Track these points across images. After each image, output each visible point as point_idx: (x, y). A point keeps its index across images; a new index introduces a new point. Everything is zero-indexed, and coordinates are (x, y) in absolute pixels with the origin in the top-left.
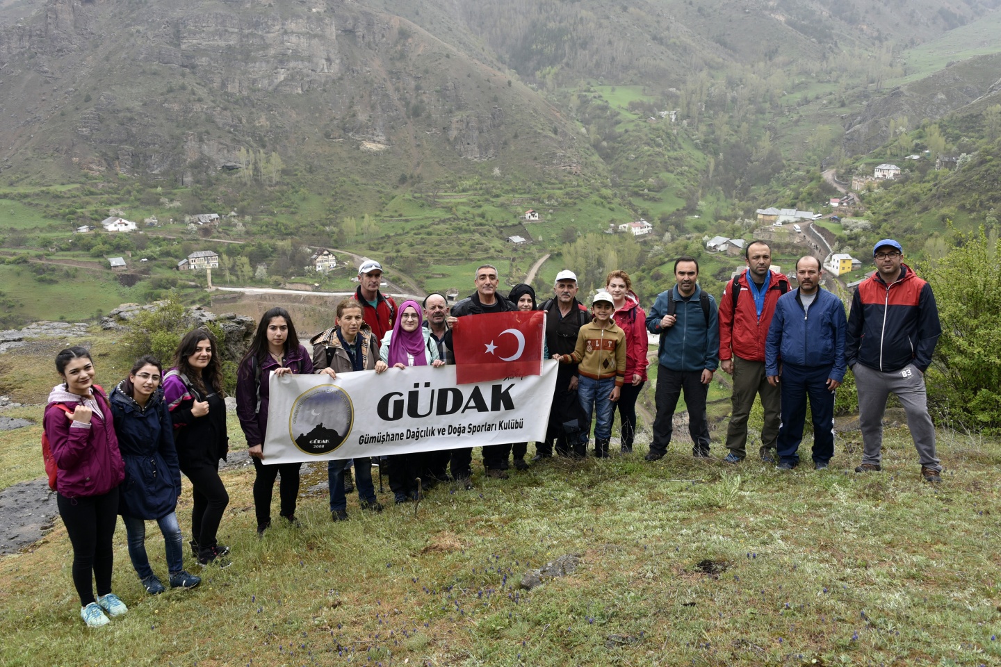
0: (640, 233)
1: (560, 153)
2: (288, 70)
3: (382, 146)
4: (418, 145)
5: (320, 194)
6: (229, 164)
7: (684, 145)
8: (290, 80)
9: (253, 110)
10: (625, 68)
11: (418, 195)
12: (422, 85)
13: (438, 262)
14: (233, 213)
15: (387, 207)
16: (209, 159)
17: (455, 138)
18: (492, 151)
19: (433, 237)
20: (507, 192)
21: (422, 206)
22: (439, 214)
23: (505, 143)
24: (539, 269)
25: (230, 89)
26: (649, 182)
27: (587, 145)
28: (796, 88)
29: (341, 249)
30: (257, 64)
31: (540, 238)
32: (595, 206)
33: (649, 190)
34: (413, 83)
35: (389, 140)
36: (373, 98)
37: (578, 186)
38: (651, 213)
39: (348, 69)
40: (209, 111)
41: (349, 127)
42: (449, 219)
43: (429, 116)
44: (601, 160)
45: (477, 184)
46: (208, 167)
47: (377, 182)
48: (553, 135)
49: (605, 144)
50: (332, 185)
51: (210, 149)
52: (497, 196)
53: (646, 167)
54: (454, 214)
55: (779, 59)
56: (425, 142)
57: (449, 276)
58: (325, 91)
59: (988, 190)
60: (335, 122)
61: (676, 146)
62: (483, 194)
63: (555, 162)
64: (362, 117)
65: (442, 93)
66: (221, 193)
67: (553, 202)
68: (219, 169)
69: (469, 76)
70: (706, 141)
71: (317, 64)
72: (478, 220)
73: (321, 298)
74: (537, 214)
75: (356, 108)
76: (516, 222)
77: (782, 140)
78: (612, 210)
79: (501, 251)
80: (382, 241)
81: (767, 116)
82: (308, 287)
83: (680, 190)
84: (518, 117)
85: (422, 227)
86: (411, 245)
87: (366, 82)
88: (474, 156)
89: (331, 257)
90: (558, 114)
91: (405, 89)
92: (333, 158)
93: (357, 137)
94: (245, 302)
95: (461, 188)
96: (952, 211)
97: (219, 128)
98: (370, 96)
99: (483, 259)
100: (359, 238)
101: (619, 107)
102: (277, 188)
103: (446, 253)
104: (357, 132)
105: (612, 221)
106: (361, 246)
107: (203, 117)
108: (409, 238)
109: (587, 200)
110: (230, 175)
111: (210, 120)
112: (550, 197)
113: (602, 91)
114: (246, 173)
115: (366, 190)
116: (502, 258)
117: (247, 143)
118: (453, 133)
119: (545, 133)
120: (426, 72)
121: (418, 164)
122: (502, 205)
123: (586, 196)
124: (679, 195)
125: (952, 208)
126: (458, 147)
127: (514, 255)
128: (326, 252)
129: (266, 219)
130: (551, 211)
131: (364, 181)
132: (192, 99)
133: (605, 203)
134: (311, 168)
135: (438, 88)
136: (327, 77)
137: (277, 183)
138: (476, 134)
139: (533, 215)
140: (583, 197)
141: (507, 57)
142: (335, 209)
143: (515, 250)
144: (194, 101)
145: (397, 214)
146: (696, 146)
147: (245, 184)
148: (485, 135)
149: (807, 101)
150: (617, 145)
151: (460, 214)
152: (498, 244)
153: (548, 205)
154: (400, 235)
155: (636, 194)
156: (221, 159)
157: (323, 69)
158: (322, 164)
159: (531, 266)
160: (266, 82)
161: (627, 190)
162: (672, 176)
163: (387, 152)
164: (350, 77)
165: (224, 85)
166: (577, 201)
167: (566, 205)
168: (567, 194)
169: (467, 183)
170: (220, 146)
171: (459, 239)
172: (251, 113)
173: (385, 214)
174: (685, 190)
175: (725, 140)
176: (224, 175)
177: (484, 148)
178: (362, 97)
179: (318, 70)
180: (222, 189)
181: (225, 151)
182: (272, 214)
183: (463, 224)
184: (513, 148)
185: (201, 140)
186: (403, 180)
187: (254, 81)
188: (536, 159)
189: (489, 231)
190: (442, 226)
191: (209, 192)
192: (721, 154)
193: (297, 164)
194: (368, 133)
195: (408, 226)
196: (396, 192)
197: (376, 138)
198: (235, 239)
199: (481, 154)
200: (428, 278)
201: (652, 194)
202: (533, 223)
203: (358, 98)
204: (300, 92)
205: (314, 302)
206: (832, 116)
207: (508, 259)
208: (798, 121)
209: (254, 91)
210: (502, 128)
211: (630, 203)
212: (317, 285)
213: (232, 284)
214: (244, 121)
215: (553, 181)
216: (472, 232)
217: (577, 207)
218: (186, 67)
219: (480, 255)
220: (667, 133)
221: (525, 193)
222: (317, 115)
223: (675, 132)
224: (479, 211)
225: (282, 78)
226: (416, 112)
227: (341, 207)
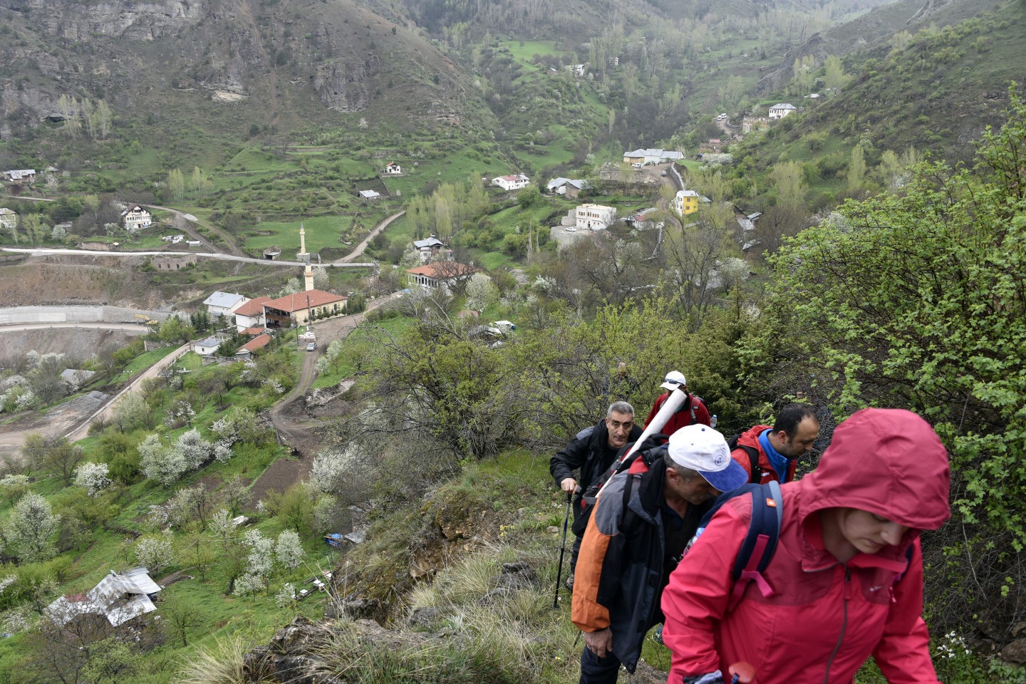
0: (515, 188)
1: (436, 102)
2: (137, 13)
3: (238, 97)
4: (279, 95)
5: (157, 148)
6: (53, 115)
7: (586, 99)
8: (139, 25)
9: (92, 57)
10: (539, 23)
11: (267, 147)
12: (293, 31)
13: (269, 218)
14: (51, 168)
15: (232, 161)
16: (30, 109)
17: (321, 87)
18: (361, 101)
19: (273, 191)
20: (373, 144)
21: (270, 159)
22: (287, 167)
23: (378, 93)
24: (388, 226)
25: (67, 34)
26: (537, 135)
27: (478, 98)
28: (722, 45)
29: (166, 206)
30: (99, 6)
31: (398, 193)
32: (467, 159)
33: (536, 143)
34: (283, 29)
35: (246, 89)
36: (233, 44)
37: (452, 137)
38: (534, 166)
39: (209, 15)
40: (33, 57)
41: (203, 76)
42: (296, 173)
43: (294, 64)
44: (491, 113)
45: (340, 136)
46: (29, 119)
47: (225, 135)
48: (433, 84)
49: (498, 96)
50: (172, 138)
51: (31, 98)
52: (358, 149)
53: (536, 119)
54: (303, 167)
55: (708, 17)
56: (287, 92)
57: (277, 233)
58: (179, 37)
59: (867, 110)
60: (186, 70)
61: (576, 99)
62: (344, 147)
63: (429, 112)
64: (216, 65)
65: (313, 40)
66: (42, 147)
67: (419, 153)
68: (42, 120)
69: (346, 22)
70: (611, 95)
71: (172, 8)
72: (330, 173)
73: (115, 258)
74: (399, 167)
75: (211, 55)
76: (372, 175)
77: (696, 95)
78: (488, 163)
79: (347, 207)
80: (215, 197)
81: (685, 71)
82: (105, 247)
83: (570, 143)
84: (397, 65)
85: (263, 181)
86: (246, 201)
87: (227, 28)
88: (341, 106)
89: (144, 213)
90: (451, 67)
91: (272, 35)
92: (178, 109)
93: (209, 86)
94: (28, 263)
95: (319, 140)
96: (822, 136)
97: (43, 76)
98: (230, 42)
99: (321, 215)
100: (189, 195)
101: (523, 60)
102: (108, 141)
103: (281, 209)
104: (210, 81)
105: (485, 175)
106: (188, 202)
107: (26, 62)
108: (245, 194)
109: (460, 152)
110: (53, 127)
111: (34, 66)
112: (416, 150)
113: (510, 46)
114: (72, 125)
115: (210, 142)
116: (346, 214)
117: (80, 92)
118: (319, 82)
119: (422, 82)
120: (298, 17)
121: (275, 115)
122: (361, 158)
123: (460, 148)
124: (569, 148)
125: (824, 133)
126: (324, 97)
127: (362, 211)
128: (137, 208)
129: (90, 174)
130: (416, 164)
131: (211, 133)
132: (14, 43)
133: (480, 155)
134: (149, 119)
135: (309, 34)
136: (184, 22)
137: (108, 136)
138: (344, 82)
139: (395, 169)
140: (454, 149)
141: (418, 14)
142: (170, 163)
143: (365, 205)
144: (17, 45)
145: (239, 168)
146: (600, 100)
147: (71, 138)
148: (356, 83)
149: (730, 57)
150: (511, 98)
151: (310, 168)
152: (345, 198)
153: (414, 158)
154: (238, 190)
155: (521, 148)
156: (44, 111)
157: (179, 14)
158: (164, 115)
159: (379, 223)
160: (111, 27)
161: (512, 143)
162: (562, 128)
163: (242, 103)
164: (211, 23)
165: (60, 30)
166: (447, 153)
167: (434, 157)
168: (438, 145)
169: (326, 136)
170: (42, 95)
171: (301, 193)
172: (90, 60)
173: (228, 168)
174: (574, 143)
175: (634, 94)
176: (48, 128)
177: (353, 98)
178: (220, 43)
179: (174, 15)
180: (44, 142)
181: (48, 101)
182: (96, 169)
183: (309, 178)
184: (386, 98)
185: (20, 88)
186: (254, 131)
187: (96, 26)
188: (408, 109)
189: (339, 186)
190: (287, 180)
191: (29, 146)
192: (626, 108)
193: (136, 116)
194: (220, 81)
195: (247, 181)
196: (246, 145)
197: (229, 87)
198: (47, 197)
199: (350, 104)
200: (253, 235)
201: (539, 147)
202: (394, 178)
203: (216, 44)
204: (151, 38)
205: (107, 263)
206: (750, 69)
207: (352, 214)
208: (716, 74)
209: (96, 37)
210: (377, 77)
211: (513, 158)
212: (116, 244)
213: (22, 244)
214: (81, 69)
215: (425, 132)
216: (318, 186)
217: (447, 160)
218: (17, 10)
219: (321, 210)
220: (568, 86)
221: (391, 145)
222: (167, 63)
223: (578, 84)
224: (334, 165)
225: (130, 22)
226: (280, 60)
227: (178, 162)
